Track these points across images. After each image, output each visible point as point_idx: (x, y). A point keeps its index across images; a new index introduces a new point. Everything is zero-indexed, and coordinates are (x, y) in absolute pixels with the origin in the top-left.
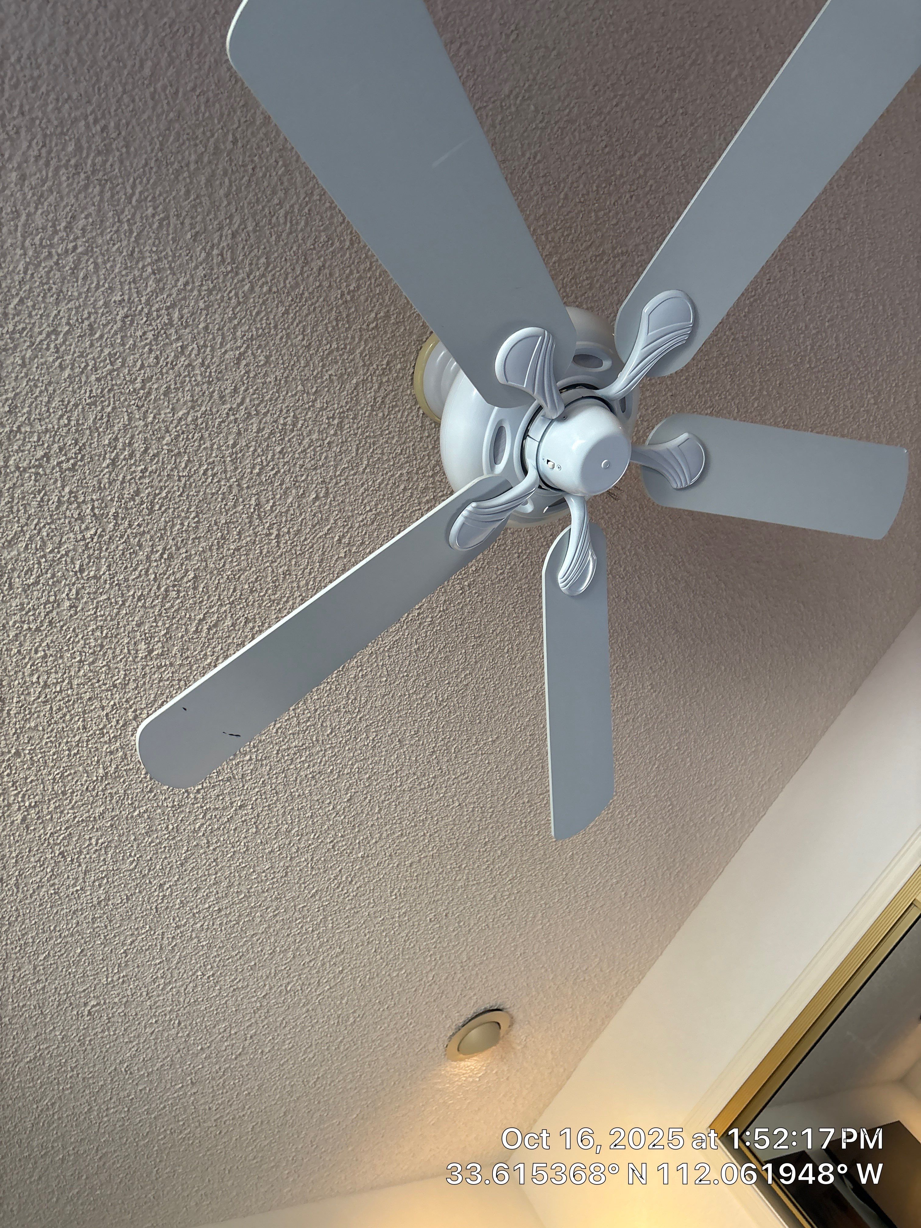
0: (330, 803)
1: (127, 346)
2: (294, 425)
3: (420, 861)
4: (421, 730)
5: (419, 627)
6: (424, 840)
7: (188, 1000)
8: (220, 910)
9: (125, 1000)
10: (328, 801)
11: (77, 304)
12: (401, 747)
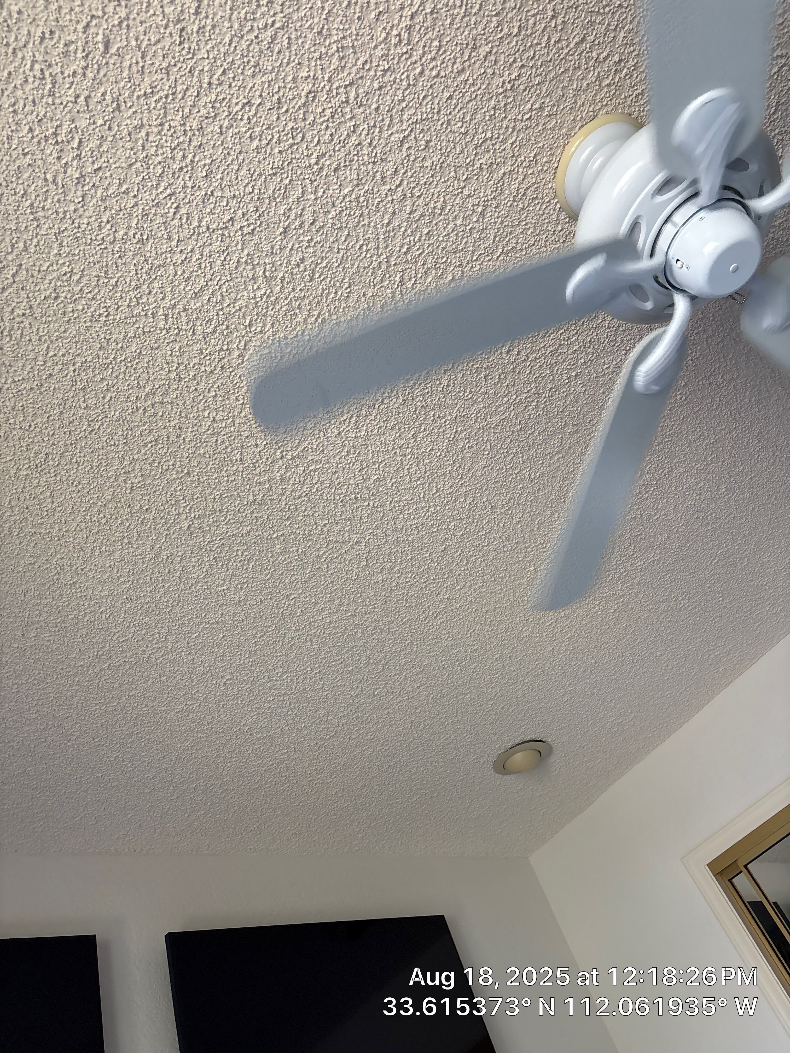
1: (308, 122)
2: (442, 209)
3: (494, 610)
4: (512, 501)
5: (525, 409)
6: (500, 593)
7: (298, 688)
8: (330, 623)
10: (426, 549)
11: (270, 79)
12: (493, 513)
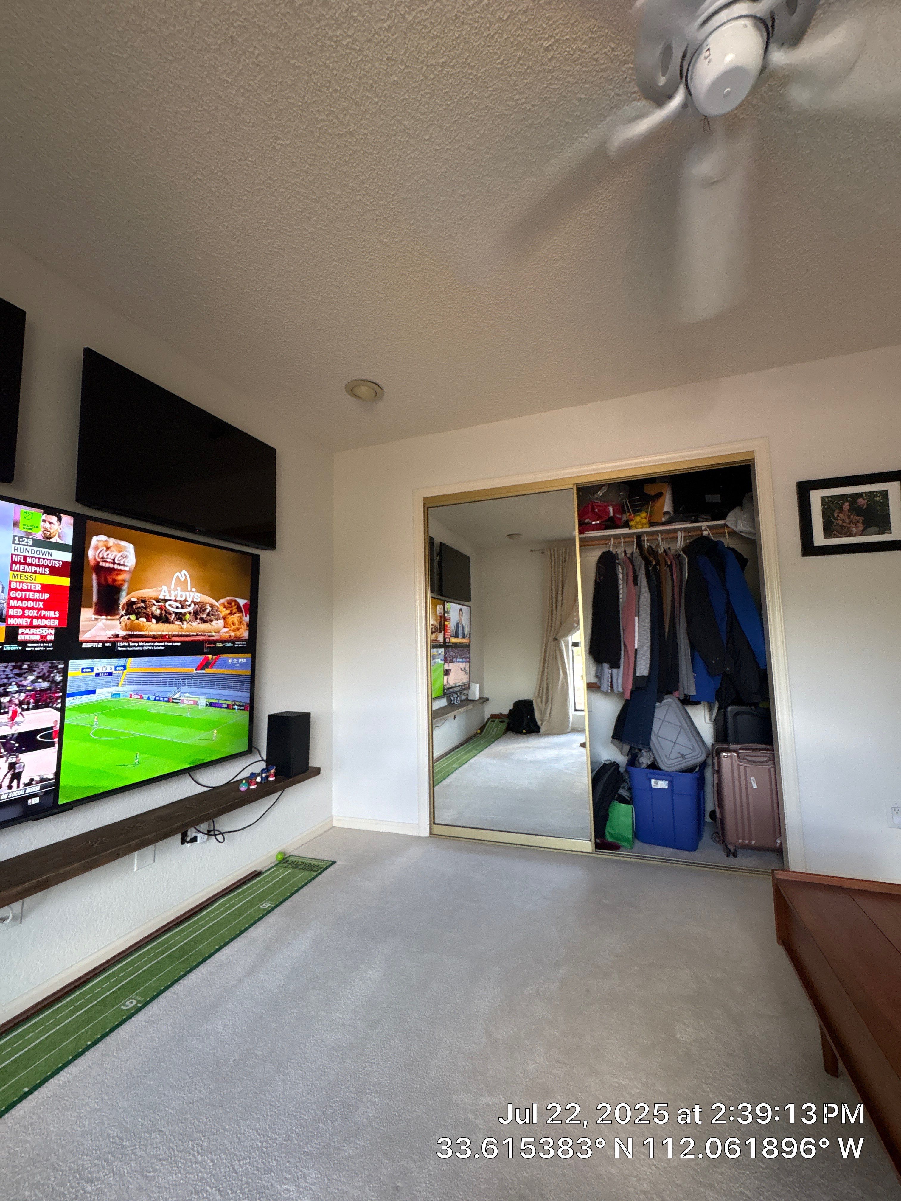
0: (394, 189)
9: (218, 194)
10: (394, 187)
